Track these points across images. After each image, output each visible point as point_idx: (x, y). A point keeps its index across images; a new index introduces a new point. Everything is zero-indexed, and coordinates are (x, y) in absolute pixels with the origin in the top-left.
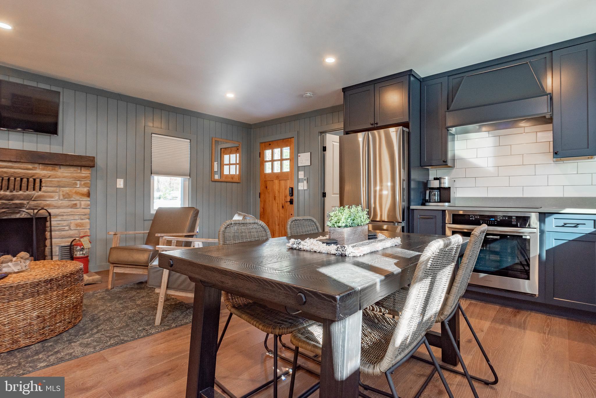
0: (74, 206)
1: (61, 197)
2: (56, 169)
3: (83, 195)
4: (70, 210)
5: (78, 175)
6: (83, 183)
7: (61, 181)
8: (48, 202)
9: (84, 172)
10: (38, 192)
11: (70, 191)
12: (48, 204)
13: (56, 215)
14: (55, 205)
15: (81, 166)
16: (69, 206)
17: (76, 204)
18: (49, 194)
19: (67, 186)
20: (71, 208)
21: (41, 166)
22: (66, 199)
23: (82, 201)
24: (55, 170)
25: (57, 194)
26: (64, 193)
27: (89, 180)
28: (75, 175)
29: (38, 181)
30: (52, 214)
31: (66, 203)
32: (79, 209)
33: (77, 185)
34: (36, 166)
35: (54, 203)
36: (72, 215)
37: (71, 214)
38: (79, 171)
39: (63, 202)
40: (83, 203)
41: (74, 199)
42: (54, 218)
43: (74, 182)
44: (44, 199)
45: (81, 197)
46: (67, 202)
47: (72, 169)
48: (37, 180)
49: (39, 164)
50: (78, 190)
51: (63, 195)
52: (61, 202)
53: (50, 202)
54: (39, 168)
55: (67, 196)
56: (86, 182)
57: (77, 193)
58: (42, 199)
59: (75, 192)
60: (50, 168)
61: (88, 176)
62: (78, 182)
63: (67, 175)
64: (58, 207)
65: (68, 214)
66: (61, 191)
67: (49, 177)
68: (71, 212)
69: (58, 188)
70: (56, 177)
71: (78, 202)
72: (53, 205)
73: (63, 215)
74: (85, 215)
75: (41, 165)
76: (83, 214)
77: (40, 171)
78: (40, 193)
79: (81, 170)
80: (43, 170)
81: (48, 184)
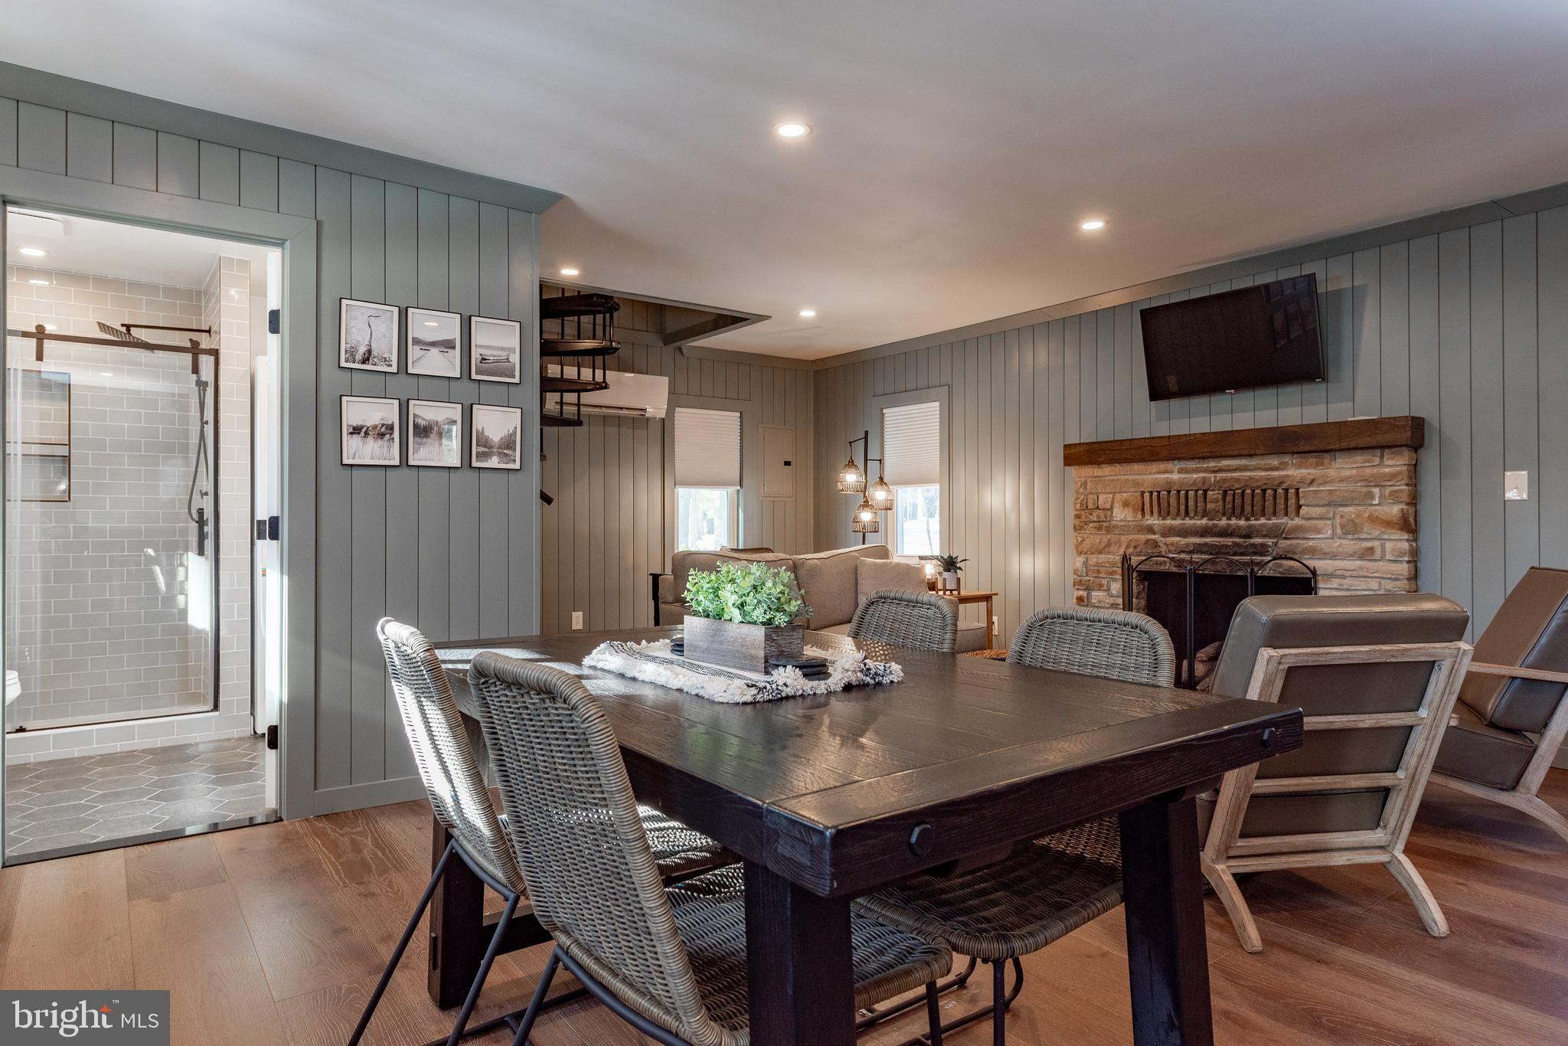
0: (1367, 554)
1: (1339, 531)
2: (1326, 461)
3: (1388, 524)
4: (1359, 563)
5: (1375, 470)
6: (1388, 491)
7: (1336, 490)
8: (1311, 543)
9: (1390, 462)
10: (1292, 520)
11: (1359, 515)
12: (1311, 546)
13: (1330, 576)
14: (1327, 550)
15: (1382, 447)
16: (1355, 552)
17: (1371, 550)
18: (1315, 522)
19: (1349, 503)
20: (1361, 558)
21: (1296, 459)
22: (1350, 537)
23: (1390, 540)
24: (1323, 464)
25: (1329, 522)
26: (1344, 521)
27: (1403, 482)
28: (1368, 471)
29: (1292, 491)
30: (1318, 573)
31: (1348, 544)
32: (1381, 563)
33: (1373, 498)
34: (1287, 459)
35: (1323, 545)
36: (1364, 577)
37: (1361, 573)
38: (1377, 461)
39: (1344, 542)
40: (1389, 545)
41: (1369, 537)
42: (1325, 581)
43: (1364, 490)
44: (1304, 536)
45: (1383, 529)
46: (1352, 542)
47: (1359, 458)
48: (1290, 491)
49: (1293, 453)
50: (1376, 510)
51: (1342, 526)
52: (1338, 542)
53: (1317, 541)
54: (1293, 464)
55: (1351, 529)
56: (1395, 488)
57: (1373, 520)
58: (1299, 535)
59: (1369, 517)
60: (1312, 460)
61: (1400, 473)
62: (1376, 491)
63: (1348, 473)
64: (1333, 556)
65: (1355, 573)
66: (1338, 516)
67: (1312, 482)
68: (1361, 568)
69: (1331, 509)
70: (1325, 483)
71: (1376, 544)
72: (1321, 549)
73: (1344, 577)
74: (1397, 579)
75: (1295, 456)
76: (1390, 576)
77: (1295, 471)
78: (1297, 521)
79: (1382, 457)
80: (1300, 466)
81: (1311, 500)
